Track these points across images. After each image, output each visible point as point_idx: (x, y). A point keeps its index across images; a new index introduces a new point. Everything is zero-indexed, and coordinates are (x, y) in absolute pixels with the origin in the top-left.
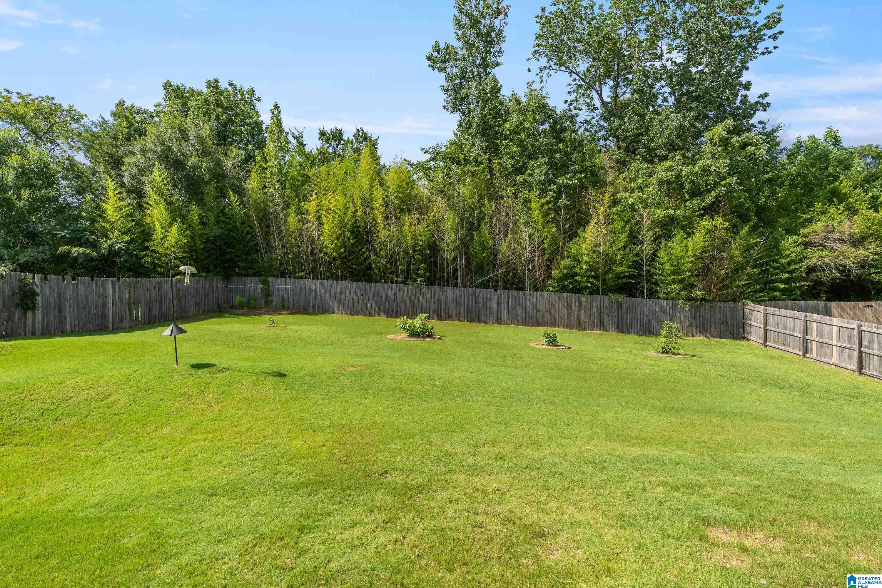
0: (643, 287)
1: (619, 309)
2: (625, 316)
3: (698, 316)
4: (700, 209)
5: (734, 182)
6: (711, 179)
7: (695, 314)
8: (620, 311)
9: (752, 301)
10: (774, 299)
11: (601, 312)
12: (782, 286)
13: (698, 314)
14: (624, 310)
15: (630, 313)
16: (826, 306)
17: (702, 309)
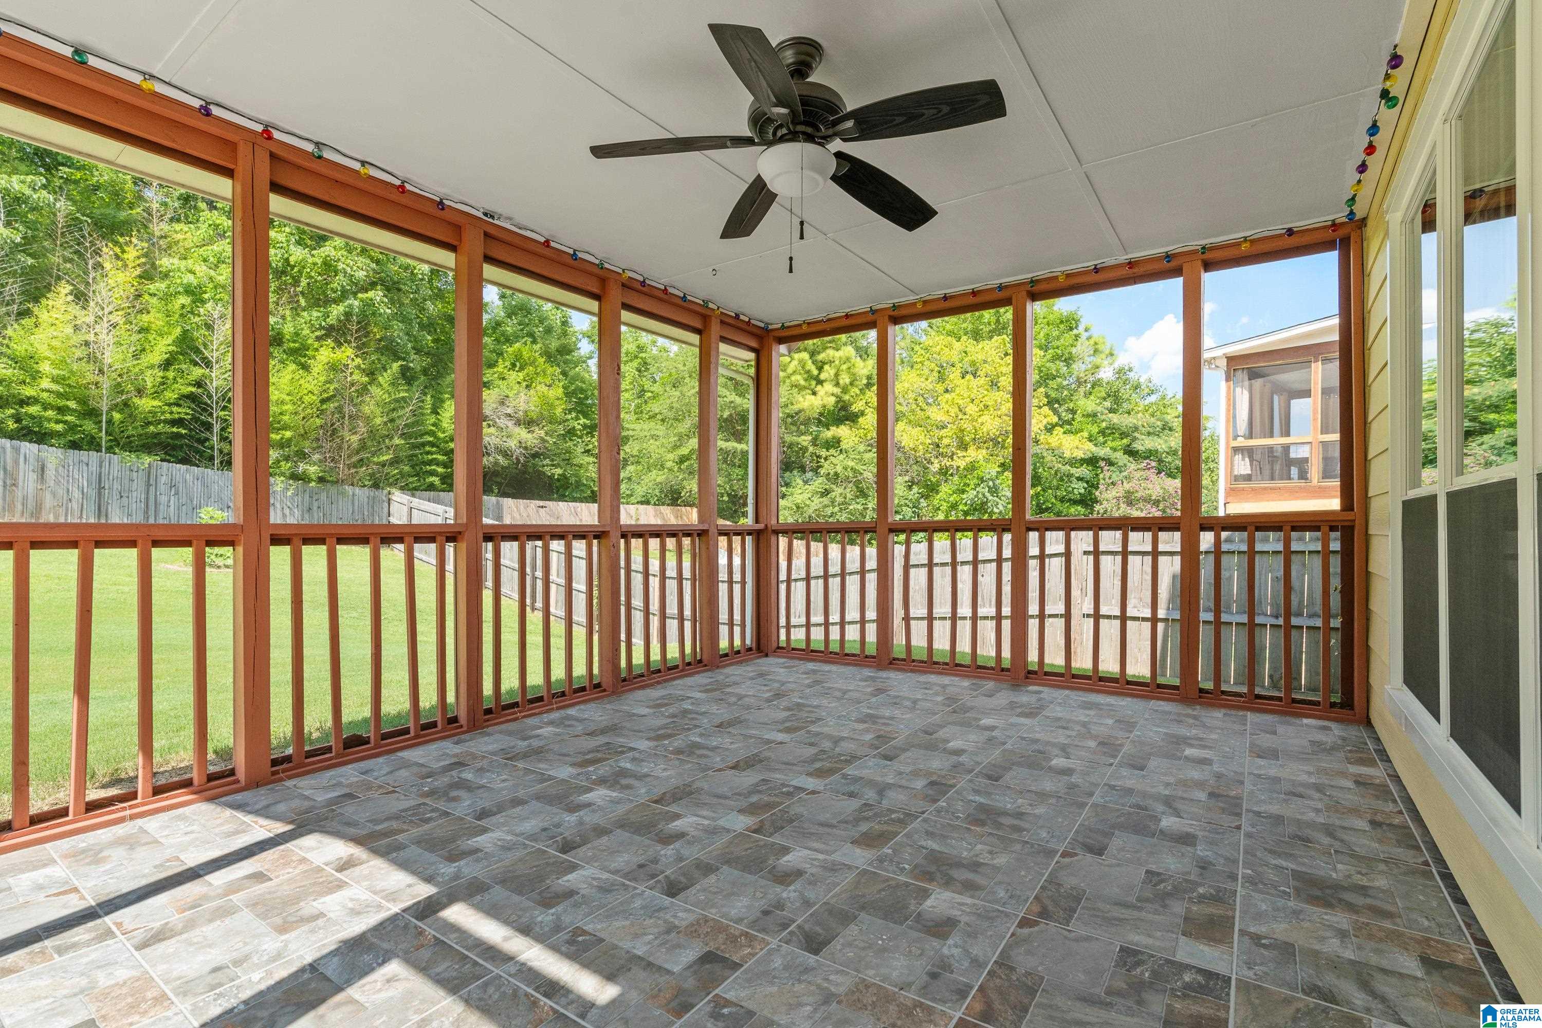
0: (212, 448)
1: (148, 485)
2: (163, 499)
3: (315, 508)
4: (321, 328)
5: (378, 299)
6: (339, 282)
7: (311, 503)
8: (152, 489)
9: (402, 489)
10: (431, 487)
11: (101, 489)
12: (440, 470)
13: (316, 504)
14: (162, 488)
15: (177, 493)
16: (498, 502)
17: (323, 496)
